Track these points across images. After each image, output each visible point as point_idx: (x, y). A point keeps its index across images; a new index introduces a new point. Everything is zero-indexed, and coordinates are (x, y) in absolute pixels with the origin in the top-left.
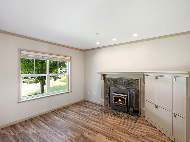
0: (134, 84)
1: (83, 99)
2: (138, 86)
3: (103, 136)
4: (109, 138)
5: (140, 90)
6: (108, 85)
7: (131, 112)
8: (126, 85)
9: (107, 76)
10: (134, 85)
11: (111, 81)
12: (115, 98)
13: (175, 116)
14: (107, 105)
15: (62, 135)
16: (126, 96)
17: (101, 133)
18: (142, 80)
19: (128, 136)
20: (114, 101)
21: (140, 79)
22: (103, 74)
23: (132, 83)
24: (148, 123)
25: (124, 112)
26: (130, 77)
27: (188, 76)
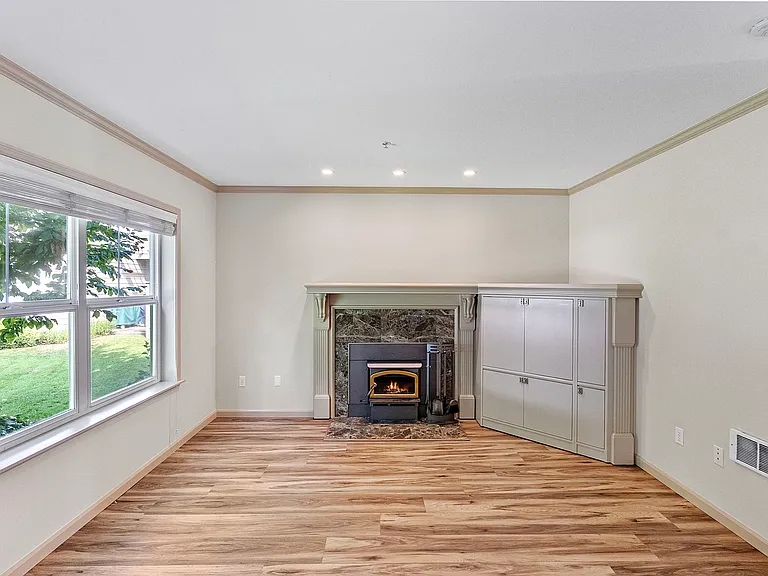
0: (440, 323)
1: (215, 411)
2: (448, 330)
3: (443, 504)
4: (465, 499)
5: (456, 343)
6: (345, 336)
7: (438, 414)
8: (413, 332)
9: (340, 305)
10: (439, 327)
11: (355, 319)
12: (376, 380)
13: (581, 391)
14: (338, 413)
15: (319, 561)
16: (420, 365)
17: (430, 498)
18: (467, 312)
19: (494, 476)
20: (372, 391)
21: (456, 310)
22: (329, 296)
23: (432, 320)
24: (491, 433)
25: (412, 421)
26: (423, 304)
27: (614, 295)
